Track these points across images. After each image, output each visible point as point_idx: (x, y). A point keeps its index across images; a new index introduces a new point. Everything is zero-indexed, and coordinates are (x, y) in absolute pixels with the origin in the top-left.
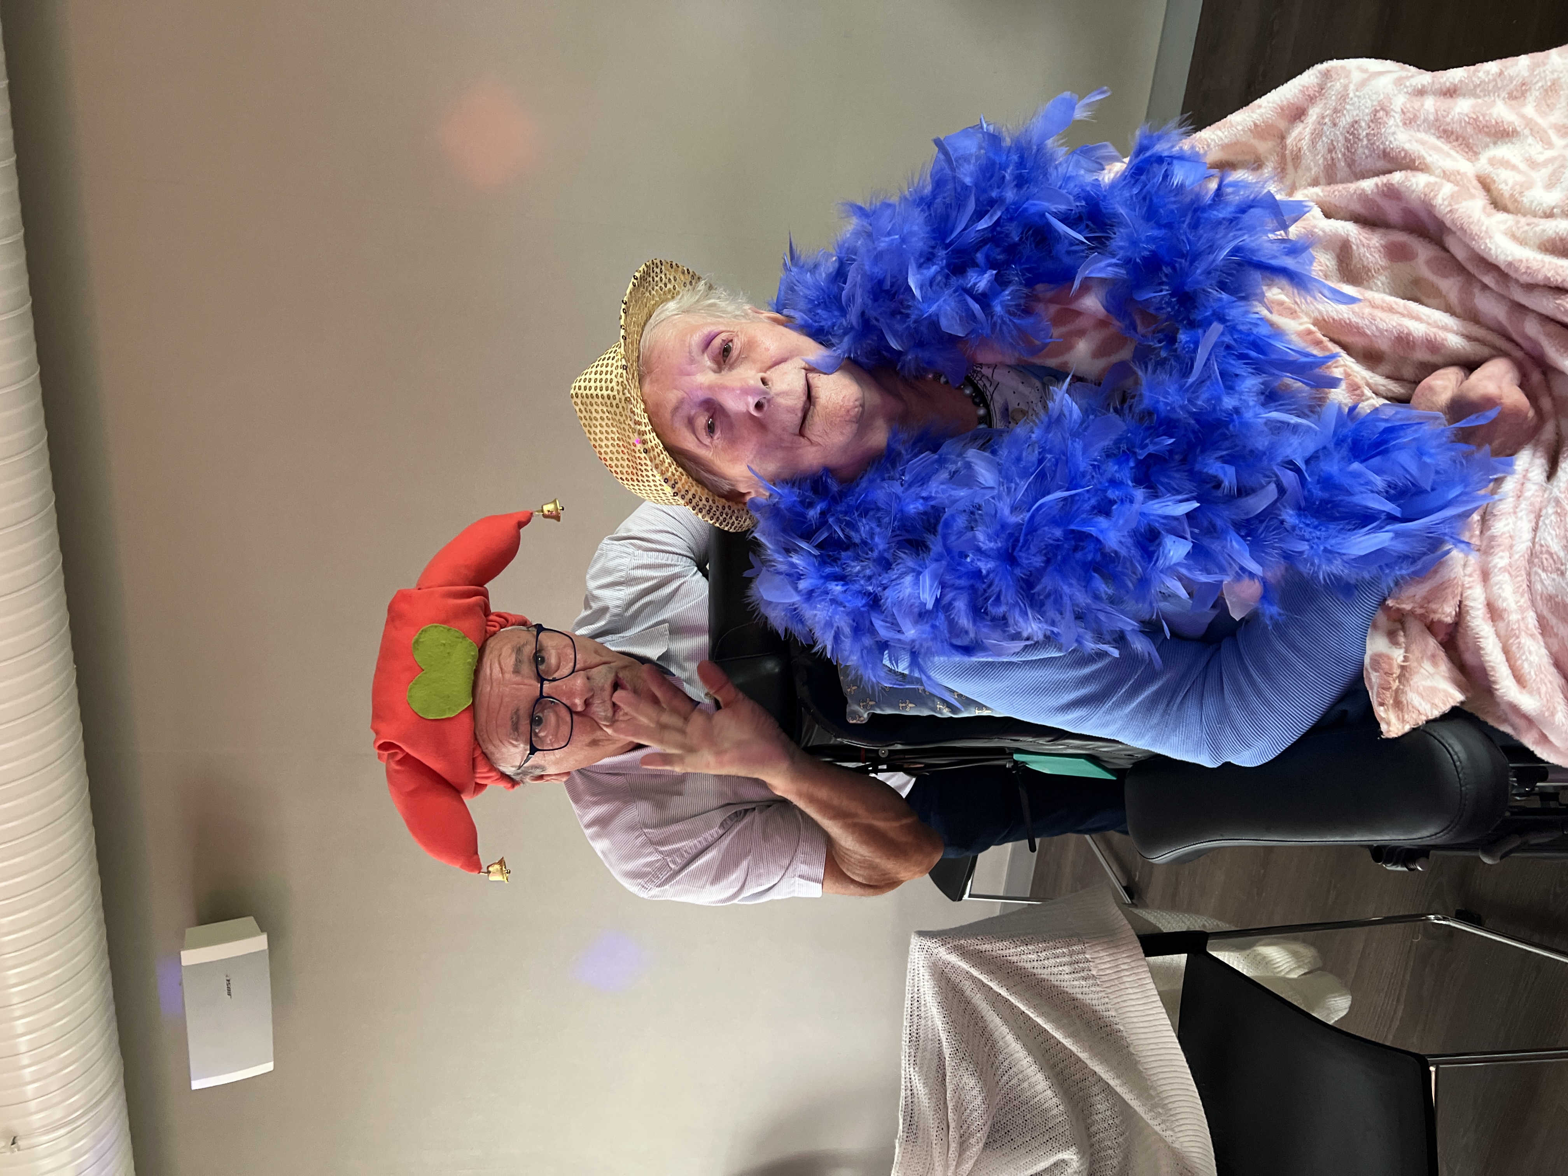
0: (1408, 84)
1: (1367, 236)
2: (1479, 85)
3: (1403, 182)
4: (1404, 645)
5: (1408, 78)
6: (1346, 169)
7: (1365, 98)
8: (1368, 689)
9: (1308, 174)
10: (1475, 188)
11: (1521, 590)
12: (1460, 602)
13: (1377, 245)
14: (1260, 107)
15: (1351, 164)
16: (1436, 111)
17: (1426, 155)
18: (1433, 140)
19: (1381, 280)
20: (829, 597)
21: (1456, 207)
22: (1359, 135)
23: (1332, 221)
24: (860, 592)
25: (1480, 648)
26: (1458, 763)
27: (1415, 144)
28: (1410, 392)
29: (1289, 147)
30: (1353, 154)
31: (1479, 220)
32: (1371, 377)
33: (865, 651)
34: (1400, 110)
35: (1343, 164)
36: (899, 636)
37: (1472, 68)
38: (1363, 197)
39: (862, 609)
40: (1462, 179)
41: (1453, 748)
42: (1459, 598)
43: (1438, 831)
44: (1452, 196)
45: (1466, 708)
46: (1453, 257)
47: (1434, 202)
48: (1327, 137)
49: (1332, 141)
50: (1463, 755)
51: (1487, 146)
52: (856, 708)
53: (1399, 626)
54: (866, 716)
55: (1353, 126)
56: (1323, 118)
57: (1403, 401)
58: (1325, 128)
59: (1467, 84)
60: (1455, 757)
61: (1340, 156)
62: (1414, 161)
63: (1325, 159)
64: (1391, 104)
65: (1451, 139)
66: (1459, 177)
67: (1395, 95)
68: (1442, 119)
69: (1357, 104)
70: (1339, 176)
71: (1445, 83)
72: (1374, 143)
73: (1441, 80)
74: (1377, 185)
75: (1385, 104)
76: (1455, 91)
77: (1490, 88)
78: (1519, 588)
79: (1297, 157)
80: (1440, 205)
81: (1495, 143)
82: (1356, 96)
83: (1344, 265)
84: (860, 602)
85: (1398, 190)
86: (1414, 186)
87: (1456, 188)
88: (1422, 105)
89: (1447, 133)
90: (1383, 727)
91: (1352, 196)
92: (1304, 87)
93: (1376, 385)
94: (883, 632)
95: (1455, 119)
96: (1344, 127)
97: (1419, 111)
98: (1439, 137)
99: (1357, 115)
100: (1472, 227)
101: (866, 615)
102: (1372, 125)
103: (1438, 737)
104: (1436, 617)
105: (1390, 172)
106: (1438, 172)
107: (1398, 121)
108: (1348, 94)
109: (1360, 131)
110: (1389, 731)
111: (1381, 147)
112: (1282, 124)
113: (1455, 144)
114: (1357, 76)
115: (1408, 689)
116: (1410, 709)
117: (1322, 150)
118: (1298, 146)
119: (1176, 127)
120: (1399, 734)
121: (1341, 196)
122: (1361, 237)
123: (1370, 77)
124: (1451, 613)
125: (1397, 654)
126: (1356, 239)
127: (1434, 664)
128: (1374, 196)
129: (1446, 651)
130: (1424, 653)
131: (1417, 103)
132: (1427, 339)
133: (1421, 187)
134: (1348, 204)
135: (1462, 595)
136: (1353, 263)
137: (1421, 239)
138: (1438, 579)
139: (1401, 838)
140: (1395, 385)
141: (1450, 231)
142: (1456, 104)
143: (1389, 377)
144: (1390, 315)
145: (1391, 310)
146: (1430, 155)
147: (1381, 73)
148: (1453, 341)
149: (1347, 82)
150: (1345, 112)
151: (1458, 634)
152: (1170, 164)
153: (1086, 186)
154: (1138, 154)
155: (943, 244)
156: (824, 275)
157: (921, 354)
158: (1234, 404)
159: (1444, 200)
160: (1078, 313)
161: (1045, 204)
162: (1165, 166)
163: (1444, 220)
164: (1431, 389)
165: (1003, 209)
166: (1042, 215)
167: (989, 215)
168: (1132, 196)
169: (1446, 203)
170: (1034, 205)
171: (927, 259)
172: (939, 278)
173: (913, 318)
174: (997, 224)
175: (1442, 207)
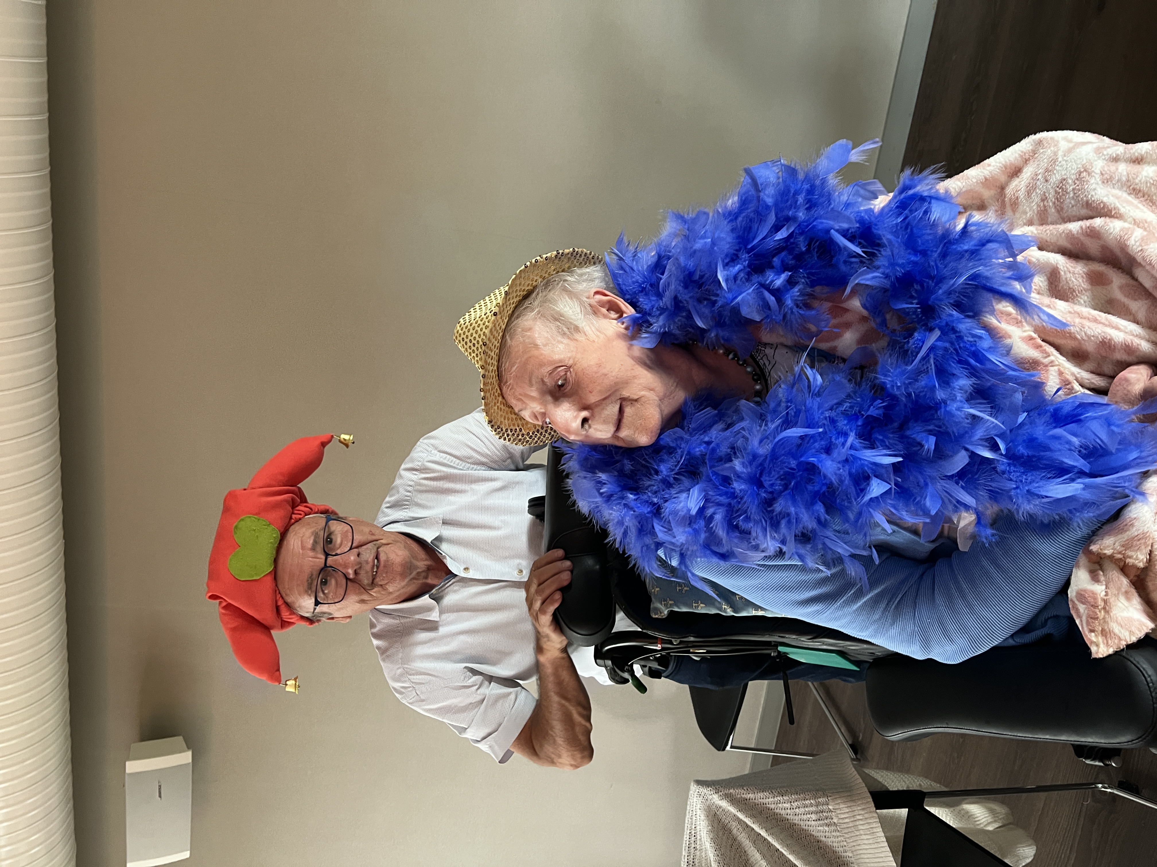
0: (1105, 153)
1: (1072, 265)
3: (1103, 226)
4: (1104, 583)
5: (1105, 148)
6: (1056, 214)
7: (1071, 161)
8: (1075, 617)
9: (1024, 217)
12: (1150, 551)
13: (1081, 272)
14: (989, 165)
15: (1060, 211)
16: (1128, 175)
17: (1120, 207)
18: (1125, 195)
19: (1085, 298)
20: (624, 502)
22: (1067, 189)
23: (1044, 253)
24: (647, 501)
26: (1151, 685)
27: (1111, 198)
28: (1108, 385)
29: (1008, 195)
30: (1062, 203)
32: (1079, 373)
33: (645, 549)
34: (1099, 172)
35: (1053, 210)
36: (673, 540)
38: (1070, 236)
39: (647, 515)
40: (1149, 227)
41: (1147, 673)
42: (1150, 548)
43: (1134, 738)
44: (1142, 239)
46: (1141, 284)
47: (1128, 243)
48: (1040, 189)
49: (1044, 192)
52: (659, 605)
53: (1099, 567)
54: (666, 612)
55: (1062, 182)
56: (1036, 175)
57: (1102, 392)
58: (1038, 183)
59: (1151, 155)
60: (1149, 679)
61: (1051, 204)
62: (1111, 211)
63: (1038, 206)
64: (1092, 167)
65: (1139, 196)
66: (1146, 225)
67: (1095, 161)
68: (1132, 180)
69: (1065, 166)
70: (1050, 219)
71: (1134, 153)
72: (1079, 196)
73: (1131, 151)
74: (1081, 228)
75: (1088, 167)
76: (1142, 160)
79: (1015, 204)
80: (1133, 246)
82: (1064, 160)
83: (1054, 286)
84: (645, 510)
85: (1098, 231)
86: (1112, 230)
87: (1145, 233)
88: (1117, 169)
89: (1136, 192)
90: (1092, 649)
91: (1060, 234)
92: (1022, 152)
93: (1082, 378)
94: (661, 536)
95: (1142, 181)
96: (1054, 183)
97: (1114, 173)
98: (1130, 194)
99: (1065, 174)
101: (649, 520)
102: (1078, 182)
103: (1134, 662)
104: (1130, 561)
105: (1092, 218)
106: (1129, 220)
107: (1098, 180)
108: (1057, 158)
109: (1068, 186)
110: (1097, 653)
111: (1085, 199)
112: (1003, 178)
113: (1142, 199)
114: (1064, 145)
115: (1109, 620)
116: (1112, 635)
117: (1036, 199)
118: (1016, 195)
119: (931, 174)
120: (1105, 655)
121: (1052, 234)
122: (1068, 265)
123: (1075, 145)
124: (1143, 559)
125: (1099, 589)
126: (1064, 267)
127: (1128, 599)
128: (1079, 236)
129: (1136, 588)
130: (1119, 589)
131: (1113, 167)
132: (1125, 344)
133: (1118, 229)
134: (1057, 240)
135: (1152, 546)
136: (1061, 285)
137: (1115, 270)
138: (1133, 532)
139: (1103, 741)
140: (1098, 379)
141: (1140, 265)
142: (1143, 169)
143: (1092, 372)
144: (1095, 324)
145: (1095, 320)
146: (1124, 207)
147: (1083, 144)
148: (1145, 346)
149: (1056, 150)
150: (1055, 172)
151: (1148, 577)
152: (930, 203)
153: (861, 213)
154: (901, 192)
155: (746, 248)
156: (645, 267)
157: (721, 333)
158: (943, 396)
159: (1136, 242)
160: (846, 310)
161: (831, 223)
162: (926, 204)
163: (1136, 256)
164: (1126, 380)
165: (796, 225)
166: (828, 231)
167: (785, 228)
168: (897, 224)
169: (1138, 244)
170: (822, 223)
171: (732, 259)
172: (742, 275)
173: (720, 303)
174: (791, 236)
175: (1135, 247)
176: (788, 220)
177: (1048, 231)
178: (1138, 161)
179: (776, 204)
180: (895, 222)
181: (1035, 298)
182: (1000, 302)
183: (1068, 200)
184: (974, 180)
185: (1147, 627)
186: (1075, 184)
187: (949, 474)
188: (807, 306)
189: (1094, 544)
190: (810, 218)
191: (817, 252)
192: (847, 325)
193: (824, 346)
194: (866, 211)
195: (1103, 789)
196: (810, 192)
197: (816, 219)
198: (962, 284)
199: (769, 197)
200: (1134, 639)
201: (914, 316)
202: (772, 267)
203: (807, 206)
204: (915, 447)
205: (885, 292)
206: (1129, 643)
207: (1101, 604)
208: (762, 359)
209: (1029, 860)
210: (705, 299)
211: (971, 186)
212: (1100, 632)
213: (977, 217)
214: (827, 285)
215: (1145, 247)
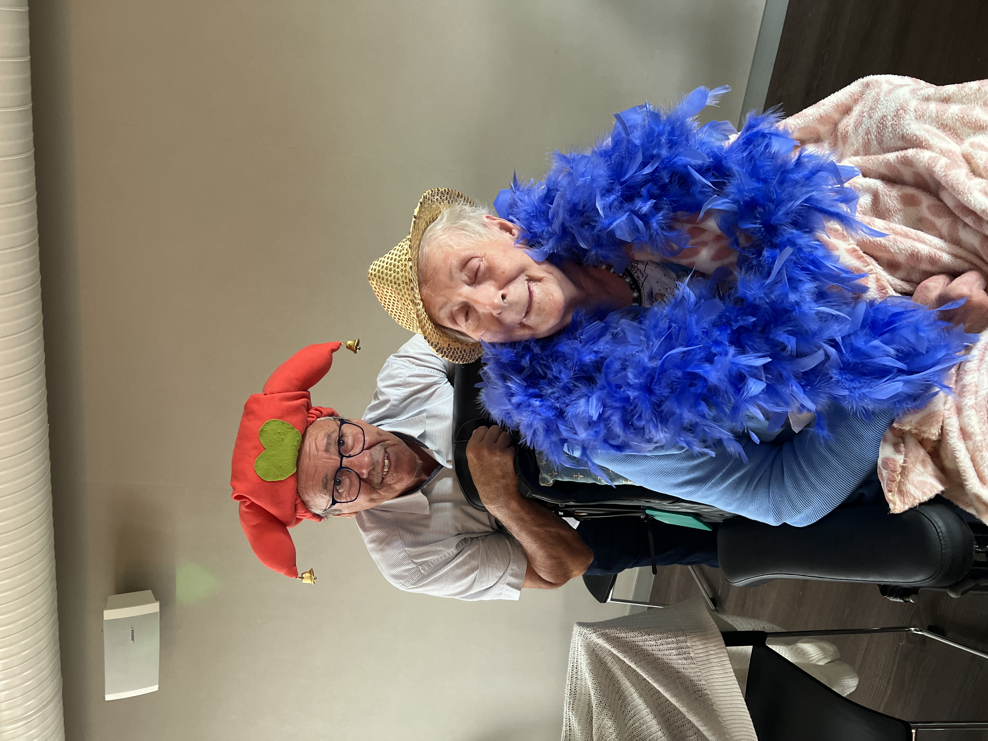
0: (919, 93)
1: (889, 189)
2: (965, 96)
3: (915, 155)
4: (904, 453)
5: (919, 89)
6: (878, 146)
7: (891, 101)
8: (881, 482)
9: (852, 148)
10: (961, 162)
11: (983, 421)
12: (942, 427)
13: (896, 195)
14: (824, 104)
15: (880, 142)
16: (937, 111)
17: (929, 139)
18: (934, 130)
19: (898, 217)
20: (531, 409)
21: (949, 173)
22: (886, 124)
23: (867, 179)
24: (551, 407)
25: (956, 458)
26: (940, 534)
27: (923, 132)
29: (840, 130)
30: (882, 136)
31: (963, 182)
32: (892, 280)
33: (553, 445)
34: (913, 110)
35: (875, 142)
36: (576, 437)
37: (961, 85)
38: (888, 164)
39: (552, 418)
40: (953, 155)
41: (937, 524)
42: (941, 424)
43: (926, 578)
44: (946, 166)
45: (945, 496)
46: (945, 204)
47: (935, 169)
48: (865, 125)
49: (868, 127)
50: (943, 529)
51: (969, 135)
52: (546, 476)
53: (901, 441)
54: (551, 482)
55: (882, 119)
56: (863, 113)
57: (908, 294)
58: (864, 119)
59: (957, 95)
60: (938, 530)
61: (873, 137)
62: (922, 143)
63: (863, 139)
64: (908, 105)
65: (946, 130)
66: (951, 154)
67: (910, 100)
68: (940, 116)
69: (886, 105)
70: (872, 150)
71: (943, 94)
72: (896, 130)
73: (941, 92)
74: (897, 157)
75: (904, 105)
76: (949, 100)
77: (972, 99)
78: (981, 419)
79: (845, 137)
80: (938, 172)
81: (974, 134)
82: (885, 100)
83: (876, 208)
84: (550, 414)
85: (911, 160)
86: (922, 159)
87: (949, 161)
88: (928, 107)
89: (944, 126)
90: (891, 506)
91: (880, 163)
92: (852, 93)
93: (895, 285)
94: (565, 434)
95: (949, 118)
96: (877, 119)
97: (925, 111)
98: (938, 128)
99: (886, 112)
100: (959, 186)
101: (554, 421)
102: (895, 119)
103: (926, 515)
104: (926, 436)
105: (906, 149)
106: (936, 150)
107: (912, 116)
108: (880, 98)
109: (887, 122)
110: (895, 509)
111: (901, 132)
112: (836, 116)
113: (949, 132)
114: (885, 87)
115: (905, 483)
116: (908, 495)
117: (861, 133)
118: (846, 130)
119: (774, 113)
120: (901, 511)
121: (874, 163)
122: (885, 190)
123: (895, 87)
124: (936, 433)
125: (899, 458)
126: (882, 191)
127: (924, 466)
128: (895, 164)
129: (931, 458)
130: (917, 458)
131: (925, 106)
132: (930, 256)
133: (926, 159)
134: (878, 168)
135: (943, 422)
136: (881, 206)
137: (924, 193)
139: (900, 579)
140: (906, 284)
141: (944, 188)
142: (950, 107)
143: (902, 280)
144: (906, 239)
145: (907, 236)
146: (933, 139)
147: (902, 86)
148: (946, 258)
149: (879, 91)
150: (877, 109)
151: (941, 448)
152: (770, 138)
153: (713, 149)
154: (748, 129)
155: (619, 182)
156: (537, 197)
157: (600, 252)
158: (795, 299)
159: (941, 168)
160: (703, 230)
161: (688, 159)
162: (768, 139)
163: (941, 181)
164: (927, 288)
165: (660, 161)
166: (685, 167)
167: (650, 165)
168: (743, 158)
169: (942, 170)
170: (681, 160)
171: (608, 191)
172: (616, 204)
173: (599, 228)
174: (655, 170)
175: (940, 173)
176: (653, 157)
177: (871, 161)
179: (642, 145)
180: (741, 156)
181: (859, 217)
182: (829, 221)
184: (811, 118)
185: (938, 489)
188: (671, 228)
189: (897, 422)
190: (671, 156)
191: (678, 183)
192: (704, 244)
193: (684, 262)
194: (718, 148)
195: (915, 632)
196: (671, 133)
197: (676, 156)
198: (798, 206)
199: (636, 138)
200: (926, 499)
201: (759, 235)
202: (640, 196)
203: (669, 145)
204: (778, 347)
205: (733, 214)
206: (922, 502)
207: (900, 470)
208: (636, 272)
209: (853, 690)
210: (586, 224)
211: (808, 122)
212: (897, 492)
213: (810, 149)
214: (687, 211)
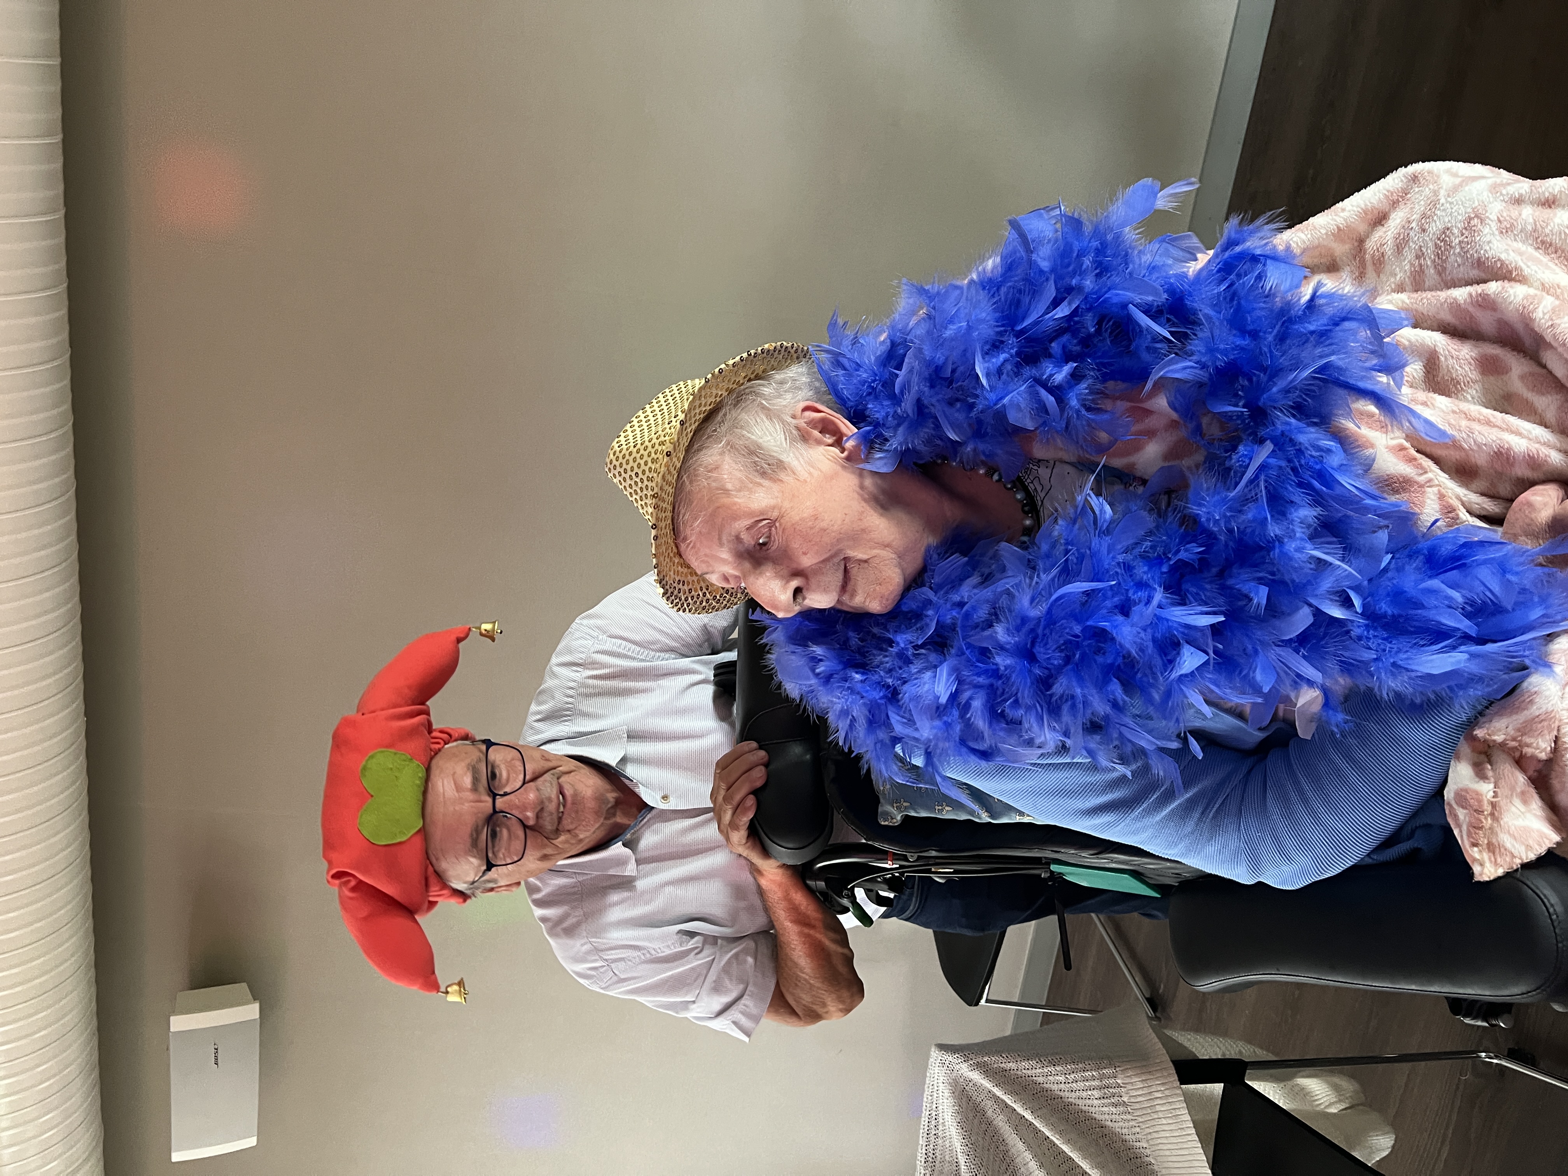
0: (1504, 192)
1: (1456, 347)
3: (1500, 292)
4: (1492, 780)
6: (1436, 277)
7: (1457, 204)
8: (1453, 826)
9: (1392, 280)
12: (1556, 737)
13: (1467, 357)
14: (1343, 210)
15: (1441, 270)
16: (1535, 222)
17: (1524, 267)
18: (1531, 250)
19: (1473, 392)
20: (847, 685)
22: (1451, 242)
23: (1419, 329)
24: (879, 683)
26: (1554, 917)
29: (1370, 251)
30: (1445, 261)
33: (879, 745)
34: (1496, 218)
35: (1432, 271)
36: (915, 733)
38: (1455, 306)
39: (880, 702)
40: (1562, 293)
41: (1549, 900)
42: (1555, 733)
43: (1531, 990)
45: (1562, 852)
46: (1550, 372)
48: (1414, 242)
49: (1421, 247)
50: (1559, 909)
53: (1486, 760)
55: (1444, 233)
56: (1409, 222)
57: (1495, 520)
58: (1412, 234)
60: (1551, 910)
61: (1429, 263)
62: (1511, 272)
63: (1412, 265)
64: (1486, 211)
65: (1549, 251)
66: (1559, 291)
70: (1427, 283)
71: (1544, 193)
72: (1468, 251)
73: (1540, 190)
74: (1471, 295)
76: (1554, 202)
79: (1379, 262)
82: (1447, 202)
84: (877, 695)
85: (1494, 300)
86: (1512, 298)
87: (1557, 302)
88: (1520, 215)
89: (1545, 245)
90: (1475, 869)
91: (1442, 305)
92: (1389, 192)
94: (899, 729)
95: (1555, 231)
96: (1434, 234)
98: (1537, 249)
101: (883, 707)
102: (1466, 233)
103: (1532, 886)
104: (1528, 751)
105: (1486, 282)
106: (1535, 284)
107: (1494, 229)
108: (1439, 200)
109: (1452, 238)
110: (1480, 874)
112: (1362, 228)
114: (1447, 181)
115: (1498, 830)
116: (1502, 850)
117: (1409, 255)
118: (1381, 250)
119: (1267, 223)
120: (1492, 878)
121: (1430, 304)
122: (1449, 348)
123: (1463, 181)
124: (1546, 748)
125: (1486, 789)
126: (1444, 350)
127: (1525, 802)
128: (1467, 306)
129: (1536, 788)
130: (1513, 789)
131: (1514, 212)
132: (1528, 455)
133: (1519, 299)
134: (1438, 313)
135: (1558, 730)
136: (1441, 375)
137: (1515, 353)
138: (1534, 711)
139: (1487, 993)
140: (1490, 504)
141: (1549, 346)
142: (1555, 215)
144: (1487, 427)
145: (1487, 423)
146: (1528, 267)
147: (1475, 179)
148: (1555, 458)
149: (1436, 188)
150: (1435, 218)
151: (1553, 773)
152: (1264, 265)
153: (1170, 278)
154: (1225, 248)
155: (1013, 330)
156: (873, 358)
157: (981, 446)
158: (1278, 532)
159: (1544, 314)
160: (1148, 412)
161: (1130, 294)
162: (1260, 266)
163: (1544, 334)
164: (1530, 504)
165: (1082, 298)
166: (1124, 306)
167: (1065, 303)
168: (1219, 294)
169: (1547, 317)
170: (1117, 295)
171: (995, 346)
172: (1009, 367)
173: (980, 407)
174: (1075, 313)
175: (1543, 321)
176: (1069, 290)
177: (1425, 300)
178: (1549, 203)
179: (1053, 270)
180: (1216, 291)
182: (1358, 401)
183: (1453, 257)
185: (1550, 840)
186: (1462, 235)
187: (1287, 638)
189: (1480, 728)
190: (1100, 289)
191: (1111, 333)
192: (1151, 434)
193: (1118, 463)
194: (1176, 276)
195: (1487, 1060)
196: (1100, 251)
197: (1109, 289)
198: (1305, 378)
199: (1043, 259)
200: (1532, 856)
202: (1050, 356)
203: (1098, 271)
204: (1240, 600)
205: (1200, 387)
206: (1525, 861)
207: (1488, 808)
208: (1032, 482)
209: (1385, 1153)
210: (958, 400)
212: (1485, 846)
213: (1329, 284)
214: (1124, 381)
215: (1558, 322)
